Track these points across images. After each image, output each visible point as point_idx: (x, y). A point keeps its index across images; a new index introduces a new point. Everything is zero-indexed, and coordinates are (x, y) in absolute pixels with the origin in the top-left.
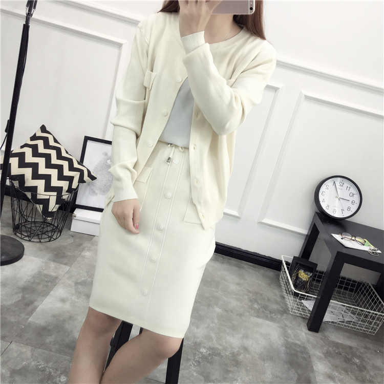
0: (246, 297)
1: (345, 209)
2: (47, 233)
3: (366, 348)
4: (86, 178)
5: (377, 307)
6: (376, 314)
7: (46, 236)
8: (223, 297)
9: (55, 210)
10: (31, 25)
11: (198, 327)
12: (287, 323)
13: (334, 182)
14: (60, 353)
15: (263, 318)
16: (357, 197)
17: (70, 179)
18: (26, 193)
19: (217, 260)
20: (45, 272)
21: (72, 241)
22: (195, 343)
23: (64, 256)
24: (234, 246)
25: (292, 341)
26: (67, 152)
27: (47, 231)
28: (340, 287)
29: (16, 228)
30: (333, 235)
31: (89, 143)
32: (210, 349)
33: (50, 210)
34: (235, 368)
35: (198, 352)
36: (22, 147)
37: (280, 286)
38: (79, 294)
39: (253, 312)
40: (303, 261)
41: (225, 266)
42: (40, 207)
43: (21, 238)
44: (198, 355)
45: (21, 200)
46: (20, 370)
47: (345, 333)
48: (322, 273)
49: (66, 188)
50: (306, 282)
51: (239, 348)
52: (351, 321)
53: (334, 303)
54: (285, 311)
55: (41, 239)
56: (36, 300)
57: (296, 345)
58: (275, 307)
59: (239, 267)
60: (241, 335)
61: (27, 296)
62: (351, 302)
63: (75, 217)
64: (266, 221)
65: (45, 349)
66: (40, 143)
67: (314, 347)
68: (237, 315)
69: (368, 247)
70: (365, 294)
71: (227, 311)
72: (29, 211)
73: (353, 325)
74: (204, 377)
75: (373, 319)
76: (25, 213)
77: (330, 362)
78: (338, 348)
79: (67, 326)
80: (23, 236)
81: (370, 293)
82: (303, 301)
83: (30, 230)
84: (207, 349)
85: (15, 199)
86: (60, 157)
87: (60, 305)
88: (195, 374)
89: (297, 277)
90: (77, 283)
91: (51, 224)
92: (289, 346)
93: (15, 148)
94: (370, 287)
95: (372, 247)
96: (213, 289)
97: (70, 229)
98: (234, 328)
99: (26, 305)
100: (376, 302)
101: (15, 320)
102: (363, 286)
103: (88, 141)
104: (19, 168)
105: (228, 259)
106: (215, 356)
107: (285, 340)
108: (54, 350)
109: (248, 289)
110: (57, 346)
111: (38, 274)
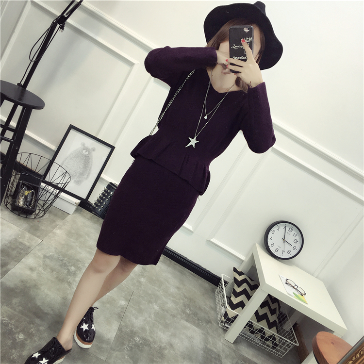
0: (182, 301)
6: (286, 341)
14: (22, 314)
15: (191, 323)
16: (299, 245)
19: (165, 263)
20: (20, 240)
22: (132, 331)
23: (38, 229)
24: (181, 254)
34: (160, 360)
38: (45, 266)
41: (170, 269)
44: (133, 342)
51: (166, 343)
56: (9, 264)
57: (212, 351)
58: (202, 315)
61: (2, 258)
64: (213, 240)
67: (227, 357)
68: (171, 315)
71: (163, 310)
74: (133, 361)
79: (32, 293)
87: (28, 272)
90: (45, 257)
92: (207, 351)
98: (166, 326)
105: (174, 264)
107: (205, 345)
109: (185, 294)
110: (20, 308)
111: (14, 241)
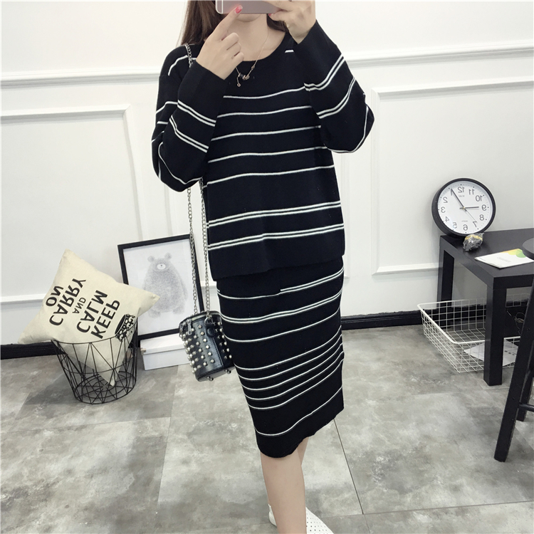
0: (396, 372)
1: (477, 219)
11: (359, 433)
12: (460, 386)
13: (452, 191)
15: (430, 392)
20: (144, 435)
21: (155, 383)
22: (366, 454)
23: (155, 406)
25: (476, 406)
31: (127, 253)
35: (375, 463)
37: (429, 343)
38: (198, 446)
39: (413, 388)
44: (377, 467)
51: (419, 439)
54: (451, 372)
56: (153, 475)
58: (435, 372)
59: (369, 338)
60: (414, 423)
61: (140, 473)
64: (382, 269)
68: (398, 399)
71: (383, 400)
74: (396, 489)
84: (384, 455)
87: (184, 469)
88: (385, 491)
96: (353, 378)
97: (143, 369)
98: (402, 418)
99: (145, 485)
101: (142, 509)
103: (124, 250)
106: (397, 460)
107: (468, 408)
109: (393, 360)
111: (137, 441)
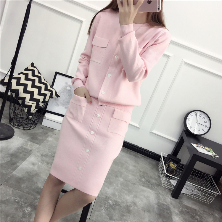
0: (138, 174)
1: (201, 130)
2: (28, 125)
3: (204, 211)
4: (54, 95)
5: (213, 188)
6: (212, 192)
7: (28, 126)
8: (125, 173)
9: (34, 112)
10: (32, 4)
11: (109, 188)
12: (160, 191)
13: (196, 114)
14: (29, 194)
15: (146, 187)
16: (208, 124)
17: (45, 95)
18: (19, 100)
19: (124, 151)
20: (25, 147)
21: (42, 131)
22: (106, 197)
23: (37, 139)
24: (134, 144)
25: (162, 202)
26: (45, 80)
27: (29, 124)
28: (193, 175)
29: (11, 120)
30: (192, 144)
31: (58, 76)
32: (115, 201)
33: (31, 112)
34: (128, 214)
35: (107, 202)
36: (19, 74)
37: (158, 170)
38: (43, 161)
39: (141, 183)
40: (173, 157)
41: (128, 155)
42: (26, 110)
43: (13, 126)
44: (107, 204)
45: (15, 104)
46: (5, 201)
47: (193, 201)
48: (183, 165)
49: (42, 100)
50: (173, 170)
51: (131, 203)
52: (197, 195)
53: (188, 183)
54: (160, 185)
55: (25, 127)
56: (18, 162)
57: (163, 204)
58: (154, 181)
59: (136, 156)
60: (133, 196)
61: (13, 159)
62: (198, 183)
63: (45, 117)
64: (154, 131)
65: (20, 191)
66: (30, 73)
67: (174, 207)
68: (132, 184)
69: (211, 153)
70: (207, 180)
71: (126, 181)
72: (19, 111)
73: (198, 197)
74: (109, 217)
75: (210, 195)
76: (17, 112)
77: (182, 216)
78: (188, 209)
79: (35, 179)
80: (14, 125)
81: (210, 180)
82: (170, 180)
83: (19, 122)
84: (113, 201)
85: (12, 103)
86: (40, 82)
87: (31, 166)
88: (104, 215)
89: (169, 166)
90: (42, 155)
91: (31, 120)
92: (160, 205)
93: (15, 74)
94: (210, 176)
95: (214, 154)
96: (120, 167)
97: (41, 124)
98: (130, 191)
99: (12, 164)
100: (212, 186)
101: (5, 172)
102: (206, 175)
103: (57, 75)
104: (16, 85)
105: (130, 151)
106: (117, 205)
107: (158, 201)
108: (25, 191)
109: (140, 169)
110: (27, 190)
111: (21, 147)
